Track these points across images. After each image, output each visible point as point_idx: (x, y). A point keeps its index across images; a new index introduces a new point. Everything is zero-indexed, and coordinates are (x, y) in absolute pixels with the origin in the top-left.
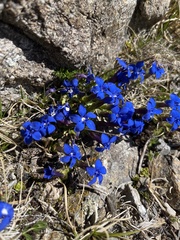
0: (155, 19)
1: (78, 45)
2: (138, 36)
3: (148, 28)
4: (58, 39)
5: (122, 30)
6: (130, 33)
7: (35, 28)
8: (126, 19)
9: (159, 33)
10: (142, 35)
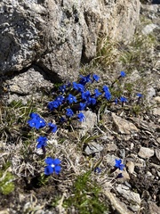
0: (91, 58)
1: (63, 72)
2: (85, 67)
3: (89, 62)
4: (56, 70)
5: (78, 64)
6: (81, 65)
7: (48, 67)
8: (79, 60)
9: (95, 65)
10: (86, 66)
